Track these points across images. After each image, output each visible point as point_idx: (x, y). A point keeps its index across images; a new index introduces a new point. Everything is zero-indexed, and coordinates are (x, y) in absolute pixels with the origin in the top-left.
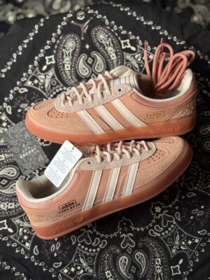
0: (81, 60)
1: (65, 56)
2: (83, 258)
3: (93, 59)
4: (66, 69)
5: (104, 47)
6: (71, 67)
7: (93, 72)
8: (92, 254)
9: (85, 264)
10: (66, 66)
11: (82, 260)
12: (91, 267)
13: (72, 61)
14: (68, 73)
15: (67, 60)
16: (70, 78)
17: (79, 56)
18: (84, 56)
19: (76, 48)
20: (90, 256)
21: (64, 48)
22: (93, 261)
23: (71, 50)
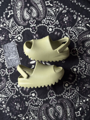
0: (25, 11)
1: (17, 10)
2: (32, 111)
3: (31, 10)
4: (18, 16)
5: (36, 4)
6: (21, 15)
7: (31, 17)
8: (36, 109)
9: (33, 115)
10: (18, 15)
11: (31, 113)
12: (36, 116)
13: (21, 12)
14: (19, 18)
15: (18, 12)
16: (20, 20)
17: (24, 9)
18: (26, 9)
19: (22, 6)
20: (35, 110)
21: (17, 6)
22: (37, 113)
23: (20, 7)
